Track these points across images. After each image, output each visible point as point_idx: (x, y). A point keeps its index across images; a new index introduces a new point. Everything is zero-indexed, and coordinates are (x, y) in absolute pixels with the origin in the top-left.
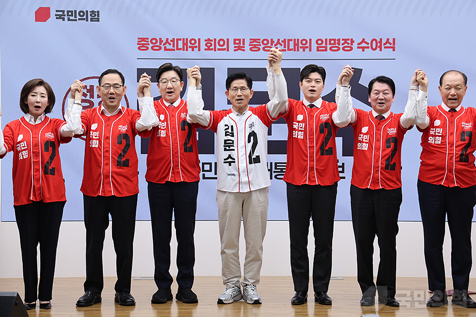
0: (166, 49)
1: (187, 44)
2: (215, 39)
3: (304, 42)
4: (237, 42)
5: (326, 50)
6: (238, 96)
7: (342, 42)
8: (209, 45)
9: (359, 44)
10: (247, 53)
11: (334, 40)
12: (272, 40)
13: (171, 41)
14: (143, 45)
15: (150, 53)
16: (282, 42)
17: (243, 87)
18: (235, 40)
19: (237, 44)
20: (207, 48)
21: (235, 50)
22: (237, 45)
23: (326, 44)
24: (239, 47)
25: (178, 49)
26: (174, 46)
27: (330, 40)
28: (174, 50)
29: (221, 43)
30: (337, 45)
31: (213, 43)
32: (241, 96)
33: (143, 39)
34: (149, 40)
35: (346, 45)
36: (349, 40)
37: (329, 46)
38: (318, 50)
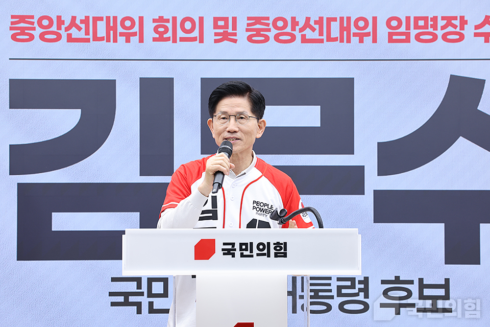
0: (70, 39)
1: (115, 28)
2: (174, 19)
3: (361, 24)
4: (221, 23)
5: (407, 40)
6: (229, 132)
7: (441, 23)
8: (161, 30)
9: (477, 27)
10: (242, 47)
11: (425, 19)
12: (293, 19)
13: (82, 21)
14: (23, 31)
15: (37, 47)
16: (316, 22)
17: (241, 113)
18: (216, 20)
19: (221, 27)
20: (157, 36)
21: (216, 41)
22: (222, 31)
23: (408, 27)
24: (225, 34)
25: (96, 38)
26: (87, 33)
27: (417, 19)
28: (88, 40)
29: (188, 25)
30: (431, 30)
31: (170, 25)
32: (235, 132)
33: (22, 19)
34: (35, 20)
35: (450, 29)
36: (455, 18)
37: (413, 32)
38: (391, 40)
